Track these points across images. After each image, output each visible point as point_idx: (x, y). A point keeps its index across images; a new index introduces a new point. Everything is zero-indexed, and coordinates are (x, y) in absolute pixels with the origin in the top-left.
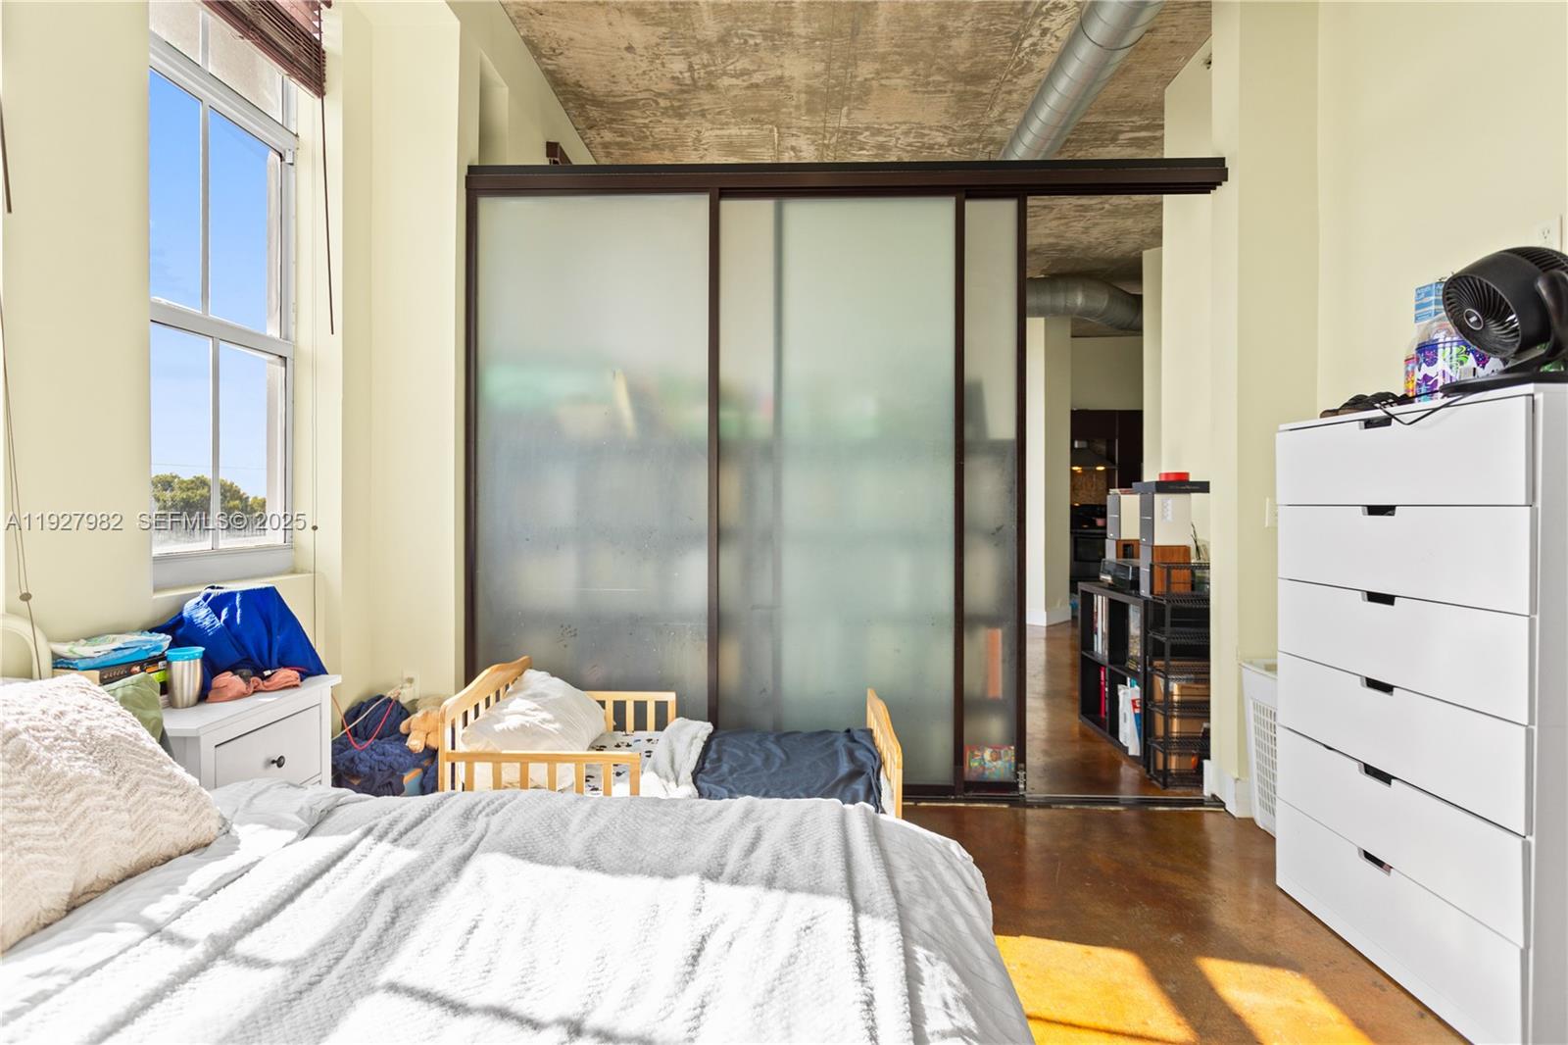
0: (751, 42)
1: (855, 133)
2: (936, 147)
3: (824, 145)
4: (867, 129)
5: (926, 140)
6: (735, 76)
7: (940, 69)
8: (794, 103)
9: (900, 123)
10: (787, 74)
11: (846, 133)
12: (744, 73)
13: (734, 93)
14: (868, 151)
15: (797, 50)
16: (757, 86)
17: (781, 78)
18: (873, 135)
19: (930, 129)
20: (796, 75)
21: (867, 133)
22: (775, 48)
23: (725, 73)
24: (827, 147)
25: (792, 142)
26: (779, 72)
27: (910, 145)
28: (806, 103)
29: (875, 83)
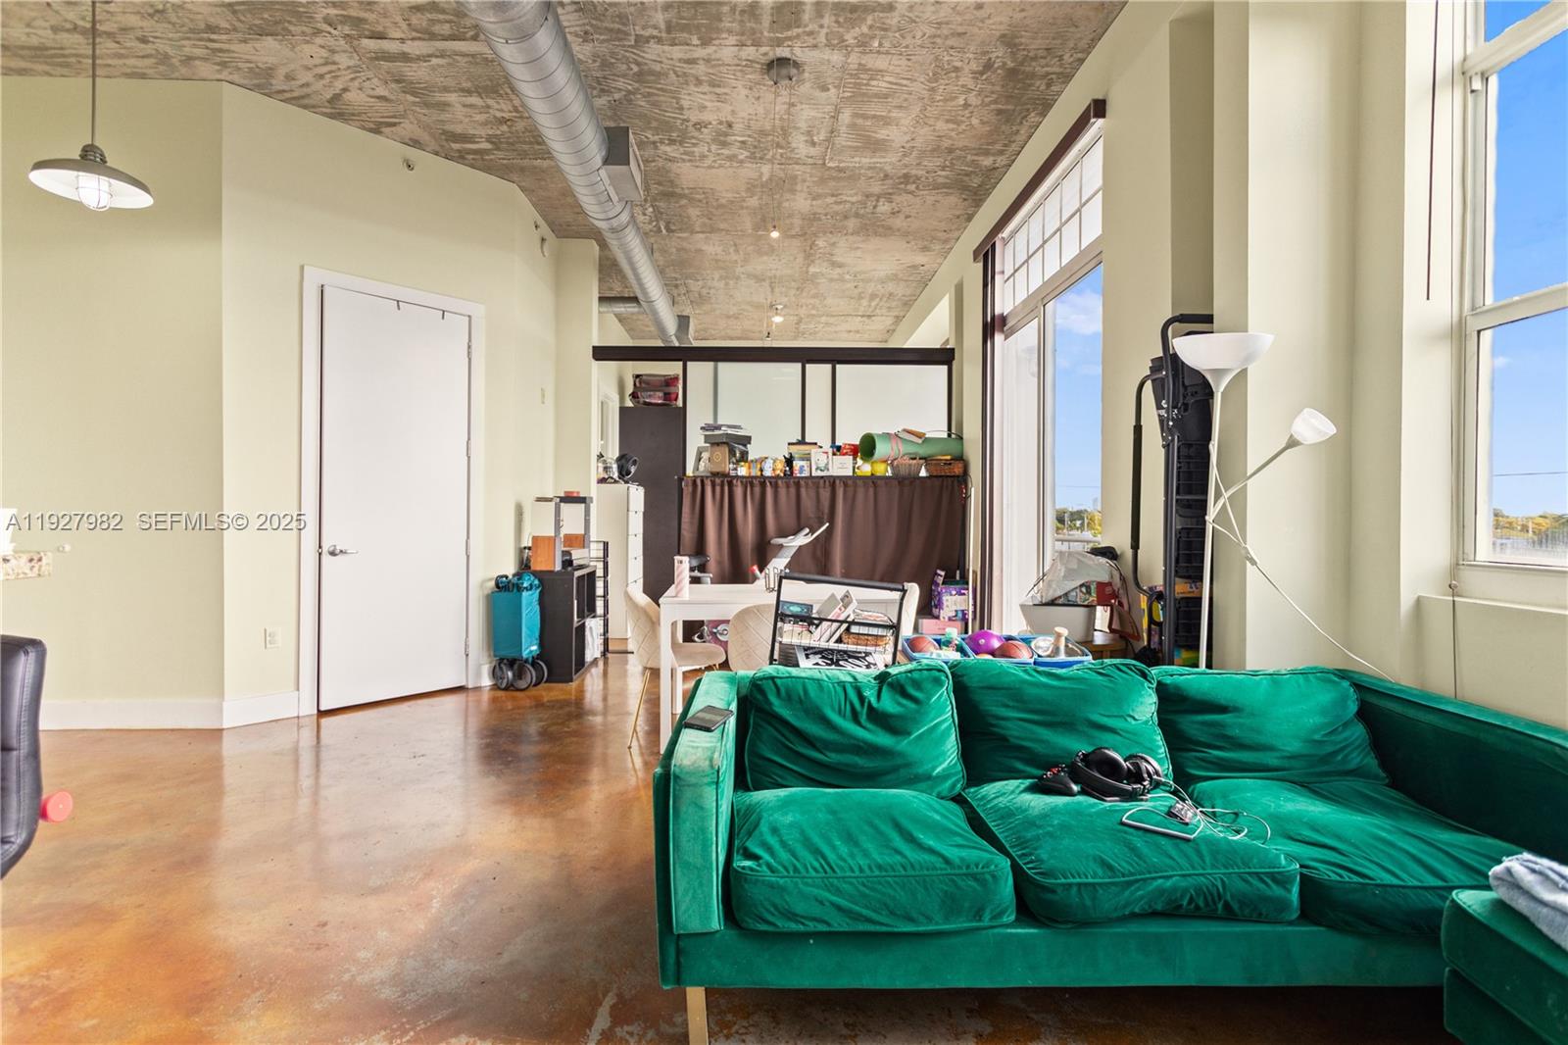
0: (829, 217)
1: (752, 157)
3: (782, 148)
4: (741, 162)
5: (682, 150)
6: (845, 201)
7: (700, 201)
8: (807, 184)
9: (713, 167)
10: (809, 202)
11: (761, 158)
12: (836, 203)
13: (852, 192)
14: (736, 141)
15: (799, 212)
16: (833, 195)
17: (814, 199)
18: (735, 156)
19: (684, 160)
20: (802, 201)
21: (741, 157)
22: (815, 214)
23: (853, 203)
24: (779, 146)
25: (813, 151)
26: (814, 203)
27: (694, 145)
28: (796, 184)
29: (744, 194)
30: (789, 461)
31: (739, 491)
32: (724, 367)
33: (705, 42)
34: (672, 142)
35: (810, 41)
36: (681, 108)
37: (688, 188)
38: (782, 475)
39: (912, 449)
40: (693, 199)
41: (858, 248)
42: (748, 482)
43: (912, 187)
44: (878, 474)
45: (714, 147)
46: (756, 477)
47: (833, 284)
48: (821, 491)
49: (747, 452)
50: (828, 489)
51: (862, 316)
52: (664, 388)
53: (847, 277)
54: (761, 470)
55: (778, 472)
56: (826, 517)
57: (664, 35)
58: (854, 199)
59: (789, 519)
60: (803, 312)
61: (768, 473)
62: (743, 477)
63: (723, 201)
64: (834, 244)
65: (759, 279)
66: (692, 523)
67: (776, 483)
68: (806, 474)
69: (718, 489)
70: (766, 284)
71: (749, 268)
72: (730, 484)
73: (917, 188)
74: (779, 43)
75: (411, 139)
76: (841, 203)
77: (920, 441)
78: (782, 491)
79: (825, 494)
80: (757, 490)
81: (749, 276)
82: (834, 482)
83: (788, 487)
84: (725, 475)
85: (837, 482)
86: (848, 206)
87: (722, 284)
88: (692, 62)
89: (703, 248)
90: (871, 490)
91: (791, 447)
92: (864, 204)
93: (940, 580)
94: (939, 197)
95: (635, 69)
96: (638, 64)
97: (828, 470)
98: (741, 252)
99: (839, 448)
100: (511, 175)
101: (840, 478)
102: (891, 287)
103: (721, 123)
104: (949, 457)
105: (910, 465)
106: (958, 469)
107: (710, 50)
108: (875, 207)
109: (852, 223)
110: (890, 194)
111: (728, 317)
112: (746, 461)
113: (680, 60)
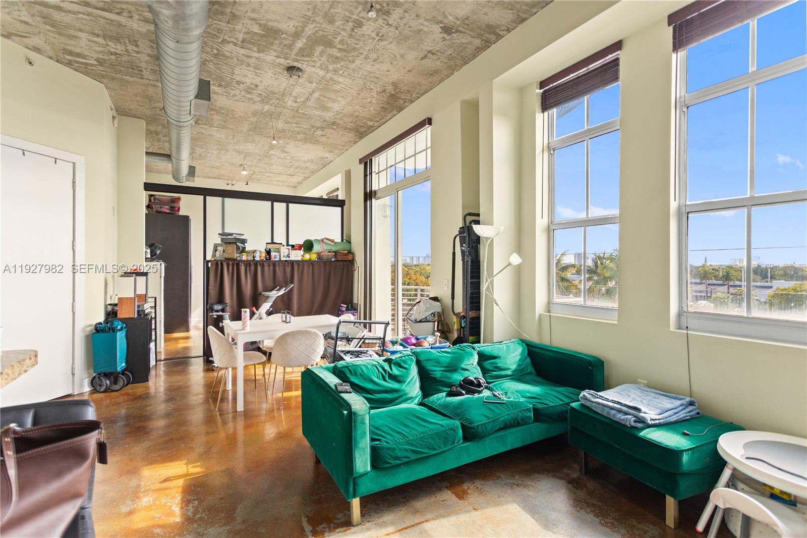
0: (290, 132)
1: (262, 101)
2: (217, 85)
3: (279, 100)
5: (224, 90)
6: (302, 127)
7: (223, 113)
8: (286, 117)
9: (239, 101)
11: (267, 102)
12: (296, 127)
13: (306, 124)
14: (257, 93)
16: (296, 124)
17: (286, 123)
18: (253, 99)
21: (255, 100)
22: (283, 130)
23: (305, 129)
24: (278, 99)
25: (294, 104)
27: (232, 90)
28: (280, 116)
29: (250, 115)
30: (268, 252)
31: (242, 268)
32: (228, 201)
33: (259, 51)
34: (220, 85)
35: (313, 64)
36: (234, 74)
37: (219, 107)
38: (265, 259)
39: (329, 248)
40: (219, 112)
41: (299, 147)
42: (248, 264)
43: (335, 127)
44: (313, 259)
45: (243, 93)
46: (250, 261)
47: (279, 160)
48: (286, 267)
49: (245, 248)
50: (290, 267)
51: (288, 175)
52: (171, 204)
53: (288, 158)
54: (254, 257)
55: (262, 258)
56: (289, 280)
57: (239, 43)
58: (305, 127)
59: (269, 283)
60: (257, 170)
61: (257, 259)
62: (244, 261)
63: (237, 116)
64: (288, 143)
65: (239, 152)
66: (215, 285)
67: (263, 264)
68: (278, 259)
69: (231, 267)
70: (242, 155)
71: (237, 147)
72: (238, 265)
73: (337, 128)
74: (297, 61)
75: (33, 47)
76: (299, 127)
77: (333, 244)
78: (266, 268)
79: (288, 269)
80: (253, 267)
81: (235, 150)
82: (293, 263)
83: (269, 266)
84: (236, 260)
85: (295, 263)
86: (302, 129)
87: (216, 152)
88: (250, 57)
89: (214, 134)
90: (311, 267)
91: (268, 245)
92: (310, 130)
93: (344, 309)
94: (346, 133)
95: (215, 51)
96: (217, 50)
97: (289, 257)
98: (235, 139)
99: (293, 246)
100: (103, 79)
101: (296, 261)
102: (308, 165)
103: (252, 84)
104: (346, 252)
105: (328, 255)
106: (350, 257)
107: (261, 55)
108: (314, 132)
109: (300, 136)
110: (324, 128)
111: (212, 167)
112: (245, 252)
113: (242, 55)
